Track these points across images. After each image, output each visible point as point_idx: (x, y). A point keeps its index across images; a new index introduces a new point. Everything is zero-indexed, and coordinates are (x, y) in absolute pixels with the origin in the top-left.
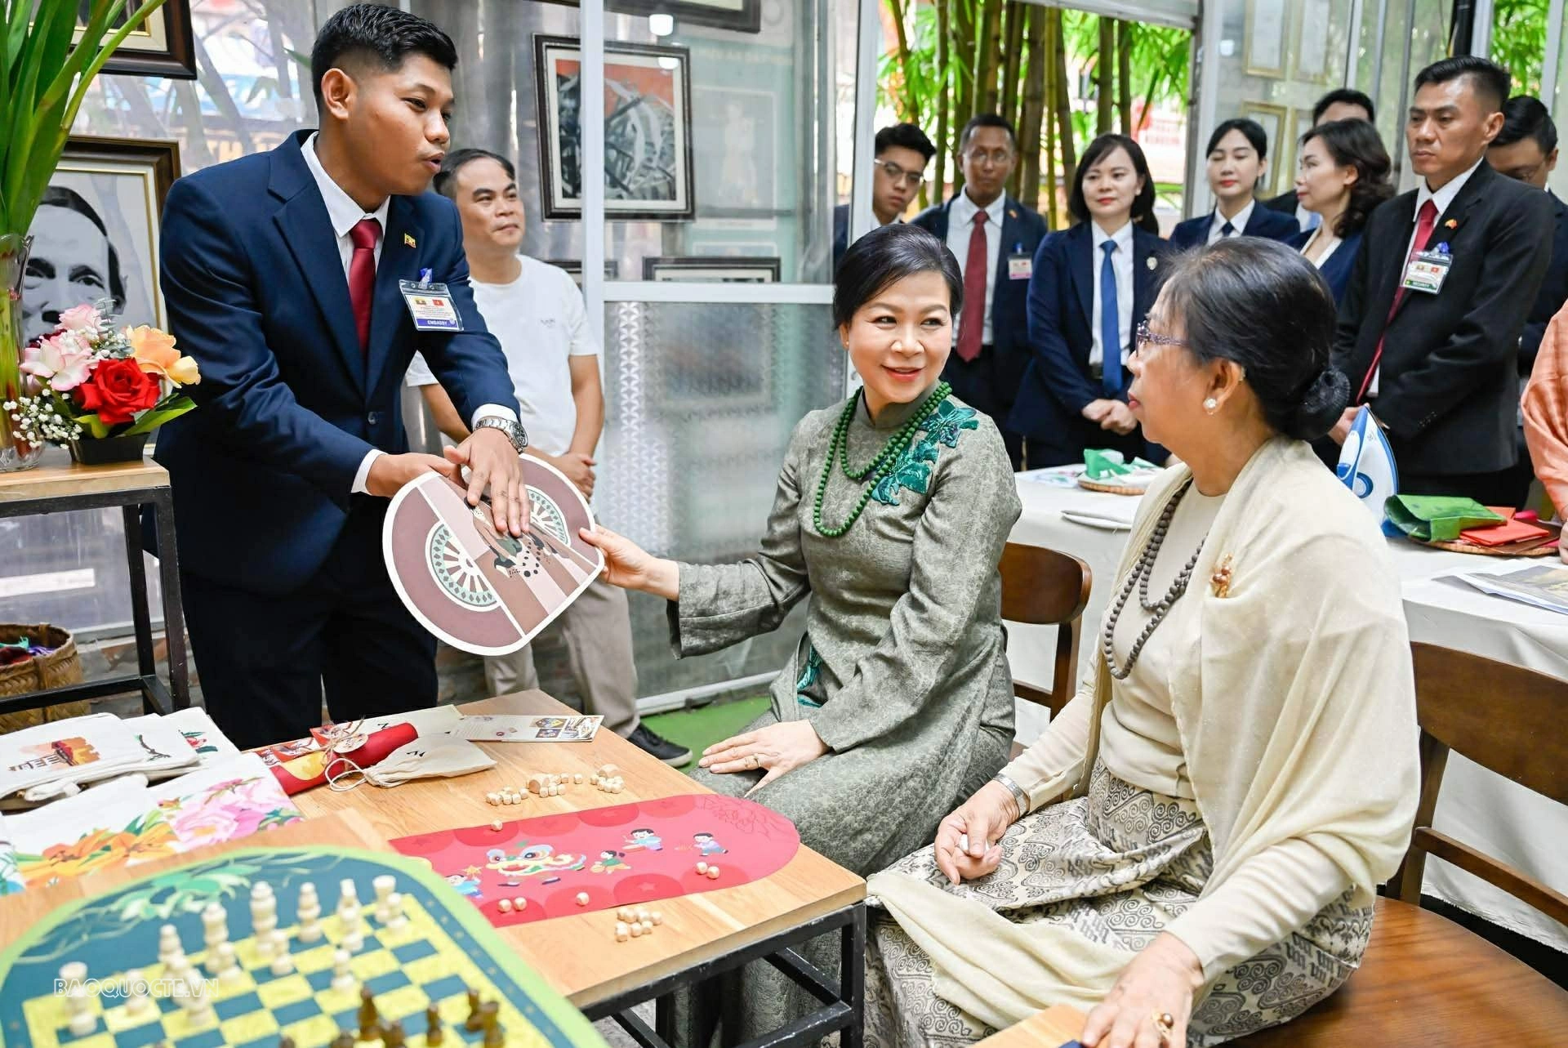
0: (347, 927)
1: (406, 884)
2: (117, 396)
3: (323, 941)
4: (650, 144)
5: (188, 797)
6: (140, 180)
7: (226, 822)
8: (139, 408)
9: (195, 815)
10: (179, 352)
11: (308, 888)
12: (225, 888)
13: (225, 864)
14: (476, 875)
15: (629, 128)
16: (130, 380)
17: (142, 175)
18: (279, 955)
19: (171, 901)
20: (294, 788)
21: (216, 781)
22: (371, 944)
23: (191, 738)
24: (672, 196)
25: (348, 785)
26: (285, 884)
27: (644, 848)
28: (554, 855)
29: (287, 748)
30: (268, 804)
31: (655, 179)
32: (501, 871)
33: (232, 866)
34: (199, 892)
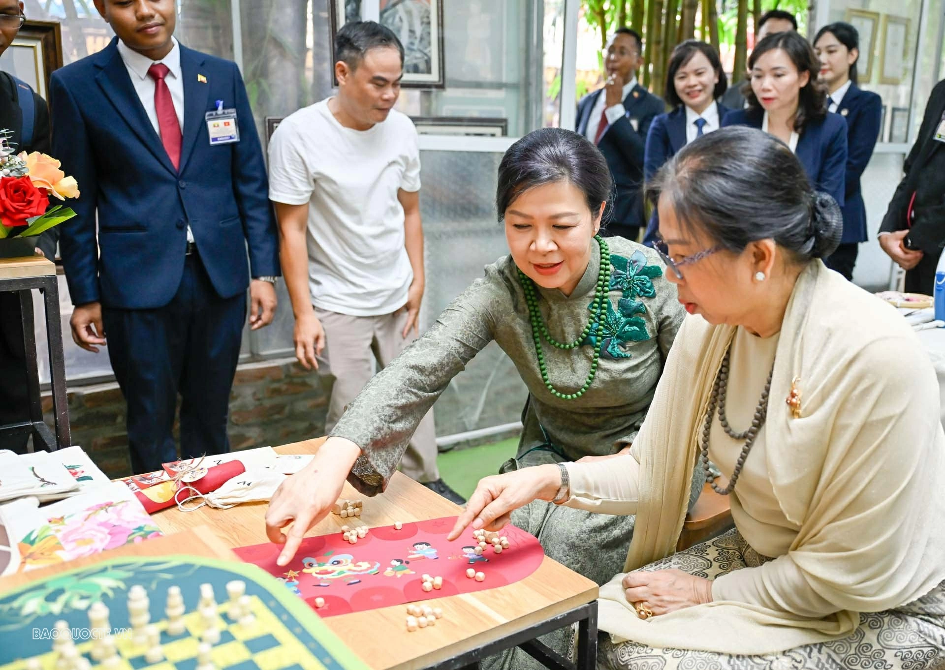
0: (207, 623)
1: (252, 588)
2: (15, 205)
3: (186, 634)
4: (412, 32)
5: (72, 516)
6: (31, 51)
7: (101, 535)
8: (32, 215)
9: (77, 529)
10: (63, 173)
11: (175, 591)
12: (105, 589)
13: (104, 570)
14: (295, 577)
15: (397, 19)
16: (25, 193)
17: (32, 47)
18: (151, 645)
19: (62, 599)
20: (153, 509)
21: (94, 503)
22: (226, 637)
23: (71, 469)
24: (429, 71)
25: (192, 507)
26: (154, 586)
27: (424, 558)
28: (355, 562)
29: (145, 479)
30: (135, 522)
31: (416, 58)
32: (314, 575)
33: (110, 572)
34: (84, 593)
